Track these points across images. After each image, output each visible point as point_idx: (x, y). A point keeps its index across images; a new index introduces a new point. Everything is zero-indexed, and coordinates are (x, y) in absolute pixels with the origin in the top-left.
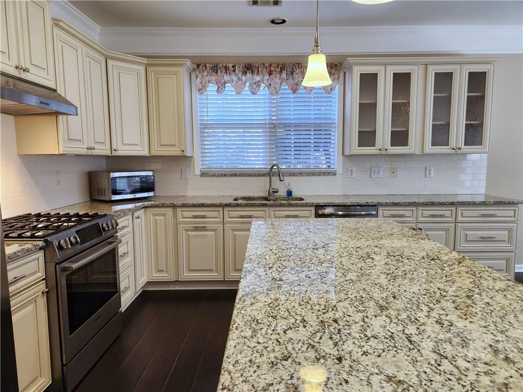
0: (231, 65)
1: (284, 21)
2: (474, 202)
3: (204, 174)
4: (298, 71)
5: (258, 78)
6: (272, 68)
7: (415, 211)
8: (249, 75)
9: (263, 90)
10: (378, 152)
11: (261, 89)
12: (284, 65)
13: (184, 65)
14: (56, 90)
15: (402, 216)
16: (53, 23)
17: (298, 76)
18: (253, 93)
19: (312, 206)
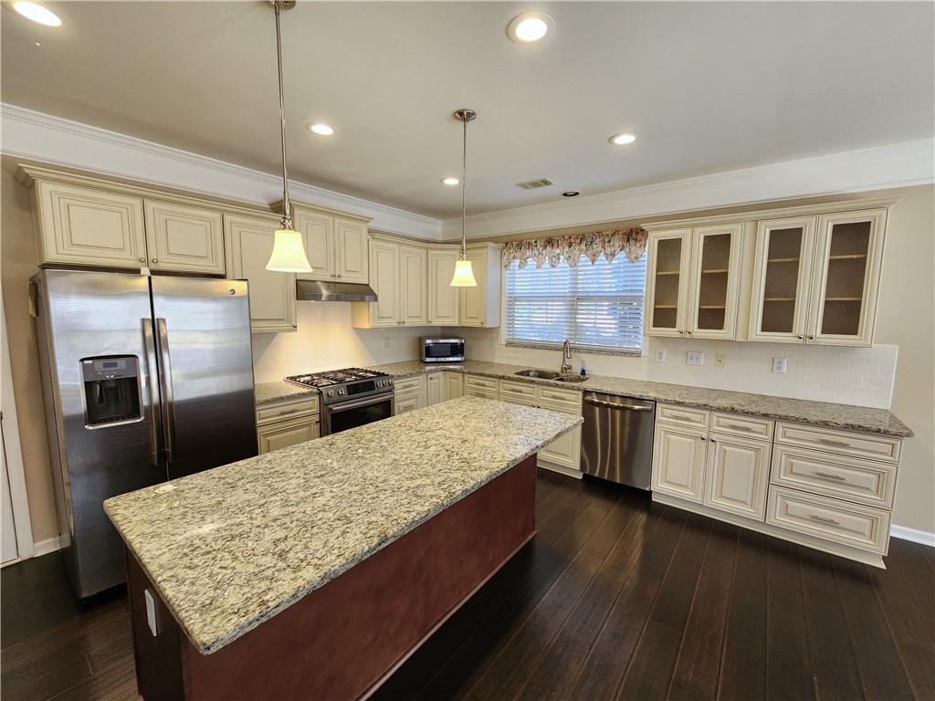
0: (533, 241)
1: (577, 194)
2: (805, 419)
3: (509, 344)
4: (598, 240)
5: (558, 251)
6: (573, 241)
7: (707, 416)
8: (549, 249)
9: (563, 264)
10: (679, 335)
11: (561, 261)
12: (583, 235)
13: (486, 247)
14: (368, 285)
15: (688, 420)
16: (369, 237)
17: (597, 246)
18: (553, 267)
19: (579, 389)
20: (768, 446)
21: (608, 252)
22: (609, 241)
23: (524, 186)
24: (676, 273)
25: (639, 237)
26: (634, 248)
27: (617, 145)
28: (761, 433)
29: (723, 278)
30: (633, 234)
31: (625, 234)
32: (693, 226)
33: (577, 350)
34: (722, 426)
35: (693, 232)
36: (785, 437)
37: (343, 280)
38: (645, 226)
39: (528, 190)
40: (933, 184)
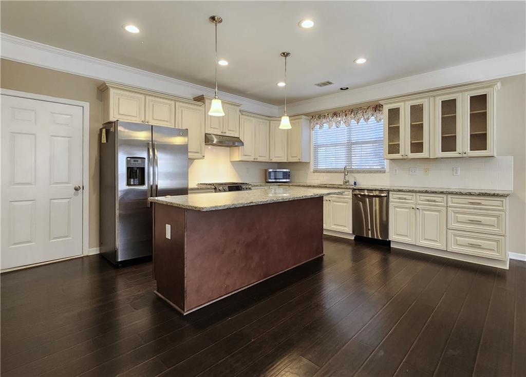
0: (327, 114)
1: (347, 88)
2: (461, 192)
3: (315, 171)
4: (360, 112)
5: (340, 119)
6: (347, 113)
8: (335, 118)
9: (343, 125)
10: (401, 157)
11: (341, 124)
12: (352, 109)
13: (301, 118)
14: (239, 138)
15: (405, 199)
16: (240, 114)
17: (360, 115)
18: (337, 127)
19: (350, 189)
20: (445, 209)
21: (366, 118)
22: (366, 112)
23: (318, 85)
24: (398, 125)
25: (381, 109)
26: (378, 114)
27: (358, 64)
28: (441, 202)
29: (421, 126)
30: (377, 107)
31: (373, 108)
32: (404, 101)
33: (352, 172)
34: (422, 201)
35: (404, 104)
36: (453, 203)
37: (227, 134)
38: (381, 102)
39: (321, 87)
40: (525, 74)
